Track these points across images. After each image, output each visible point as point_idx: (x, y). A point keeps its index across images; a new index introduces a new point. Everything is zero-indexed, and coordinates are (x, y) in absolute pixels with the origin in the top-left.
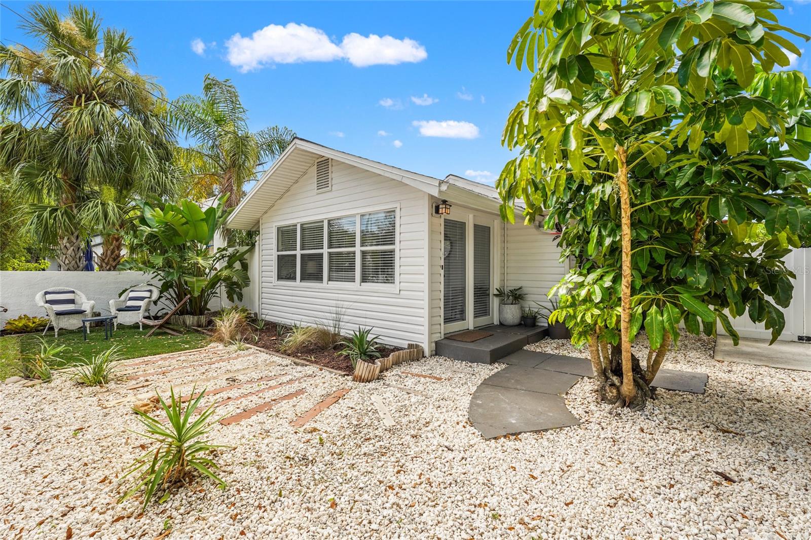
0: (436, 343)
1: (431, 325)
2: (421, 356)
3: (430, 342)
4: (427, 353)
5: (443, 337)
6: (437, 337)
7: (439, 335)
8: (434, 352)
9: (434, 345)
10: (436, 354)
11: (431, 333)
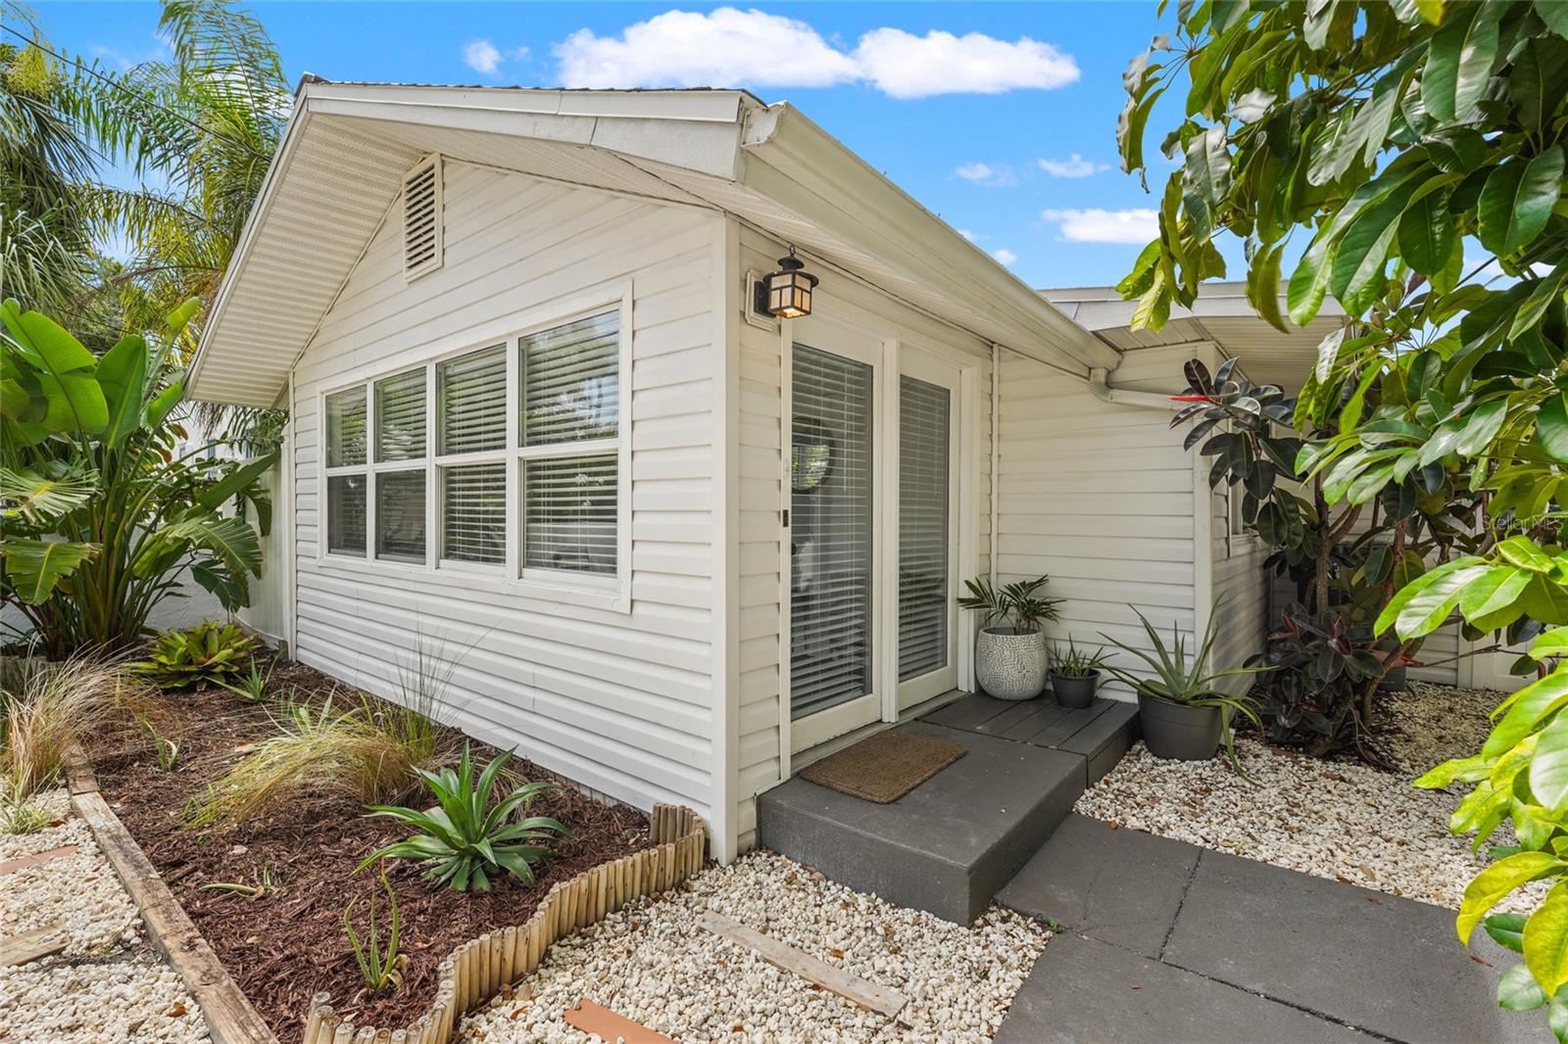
0: (760, 801)
1: (737, 736)
2: (698, 859)
3: (733, 805)
4: (722, 849)
5: (786, 775)
6: (767, 776)
7: (773, 767)
8: (752, 838)
9: (751, 809)
10: (761, 845)
11: (737, 768)
